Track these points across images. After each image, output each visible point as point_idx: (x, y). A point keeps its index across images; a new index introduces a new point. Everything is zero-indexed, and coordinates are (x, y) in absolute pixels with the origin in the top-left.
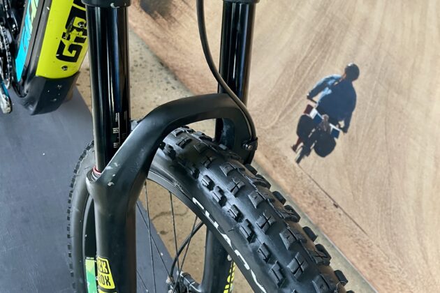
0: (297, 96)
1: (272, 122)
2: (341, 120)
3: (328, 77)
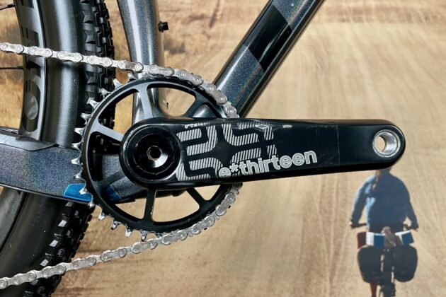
3: (361, 187)
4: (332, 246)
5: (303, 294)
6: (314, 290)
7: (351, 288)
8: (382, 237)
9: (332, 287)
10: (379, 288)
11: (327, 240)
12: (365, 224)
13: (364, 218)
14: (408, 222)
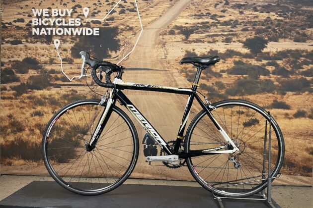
2: (154, 143)
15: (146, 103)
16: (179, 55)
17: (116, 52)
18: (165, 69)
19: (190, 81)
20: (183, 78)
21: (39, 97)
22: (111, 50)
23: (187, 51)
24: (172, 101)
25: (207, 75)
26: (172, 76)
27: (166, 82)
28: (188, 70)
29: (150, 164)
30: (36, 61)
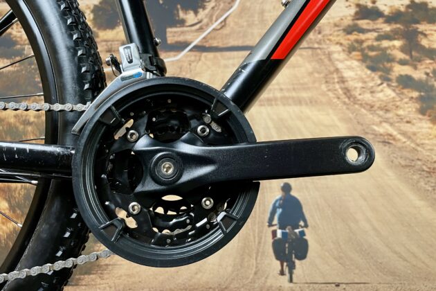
0: (261, 232)
1: (252, 269)
2: (299, 222)
3: (273, 202)
4: (257, 238)
5: (239, 267)
6: (246, 264)
7: (269, 264)
8: (286, 233)
9: (257, 263)
10: (285, 264)
11: (254, 235)
12: (276, 225)
13: (276, 221)
14: (302, 223)
15: (270, 124)
16: (341, 14)
17: (196, 13)
18: (311, 45)
19: (373, 69)
20: (355, 63)
21: (12, 120)
22: (186, 9)
23: (358, 5)
24: (335, 118)
25: (411, 57)
26: (330, 60)
27: (316, 75)
28: (365, 45)
29: (291, 280)
30: (11, 39)
